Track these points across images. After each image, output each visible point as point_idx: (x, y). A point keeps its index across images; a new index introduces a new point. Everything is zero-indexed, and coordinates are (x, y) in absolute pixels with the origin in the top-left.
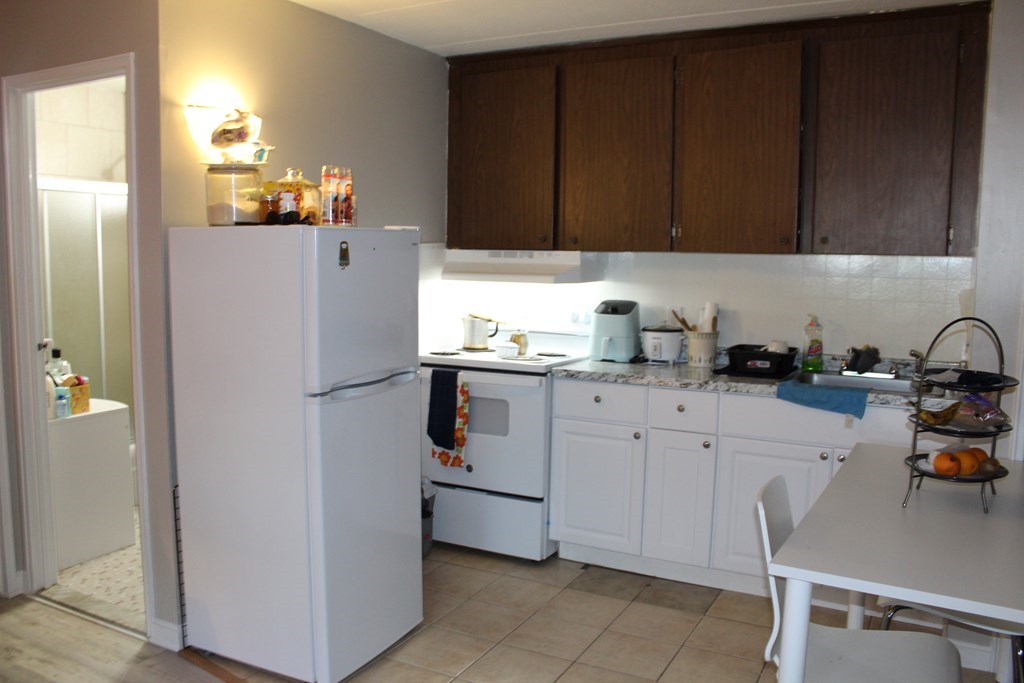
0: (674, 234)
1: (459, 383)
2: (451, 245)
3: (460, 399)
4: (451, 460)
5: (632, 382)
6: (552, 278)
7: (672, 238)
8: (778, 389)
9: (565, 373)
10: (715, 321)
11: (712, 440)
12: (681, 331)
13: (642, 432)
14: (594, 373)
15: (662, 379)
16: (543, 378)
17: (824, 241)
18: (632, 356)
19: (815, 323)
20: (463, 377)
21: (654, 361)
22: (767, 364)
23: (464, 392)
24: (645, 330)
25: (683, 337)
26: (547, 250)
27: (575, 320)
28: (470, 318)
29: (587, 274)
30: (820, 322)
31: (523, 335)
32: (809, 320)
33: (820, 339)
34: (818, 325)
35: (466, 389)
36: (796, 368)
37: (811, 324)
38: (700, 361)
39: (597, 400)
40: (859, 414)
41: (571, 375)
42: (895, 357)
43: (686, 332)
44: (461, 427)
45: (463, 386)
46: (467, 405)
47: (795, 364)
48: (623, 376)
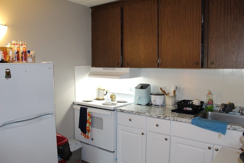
0: (159, 62)
1: (88, 112)
2: (93, 66)
3: (88, 117)
4: (86, 136)
5: (141, 114)
6: (119, 77)
7: (158, 63)
8: (192, 121)
9: (120, 110)
10: (175, 92)
11: (168, 138)
12: (164, 95)
13: (144, 132)
14: (129, 111)
15: (151, 114)
16: (113, 112)
17: (212, 63)
18: (147, 103)
19: (210, 93)
20: (89, 110)
21: (154, 105)
22: (191, 109)
23: (89, 115)
24: (151, 94)
25: (164, 97)
26: (119, 67)
27: (131, 90)
28: (98, 89)
29: (132, 76)
30: (212, 93)
31: (114, 95)
32: (208, 92)
33: (212, 99)
34: (211, 94)
35: (90, 114)
36: (204, 109)
37: (209, 94)
38: (169, 106)
39: (130, 120)
40: (224, 133)
41: (122, 111)
42: (241, 106)
43: (165, 95)
44: (88, 126)
45: (88, 113)
46: (90, 119)
47: (203, 107)
48: (138, 112)
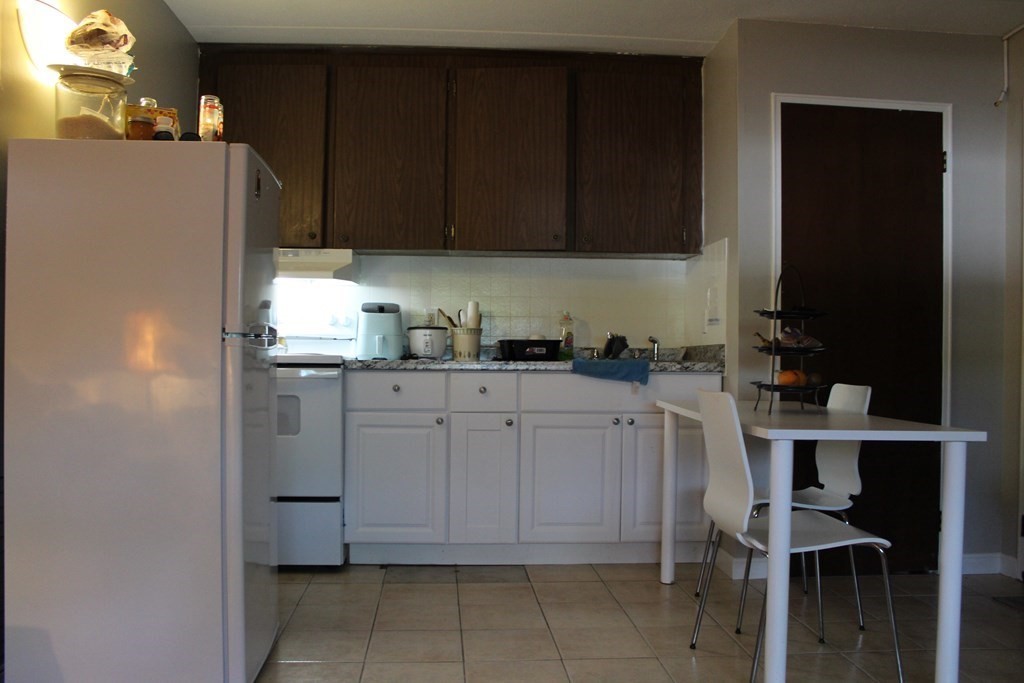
0: (447, 233)
5: (432, 368)
7: (445, 237)
8: (573, 364)
9: (360, 364)
11: (513, 418)
13: (444, 417)
18: (401, 354)
21: (424, 357)
22: (543, 350)
24: (412, 328)
25: (449, 335)
26: (315, 248)
39: (397, 389)
40: (644, 381)
48: (423, 363)
